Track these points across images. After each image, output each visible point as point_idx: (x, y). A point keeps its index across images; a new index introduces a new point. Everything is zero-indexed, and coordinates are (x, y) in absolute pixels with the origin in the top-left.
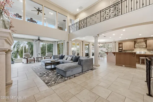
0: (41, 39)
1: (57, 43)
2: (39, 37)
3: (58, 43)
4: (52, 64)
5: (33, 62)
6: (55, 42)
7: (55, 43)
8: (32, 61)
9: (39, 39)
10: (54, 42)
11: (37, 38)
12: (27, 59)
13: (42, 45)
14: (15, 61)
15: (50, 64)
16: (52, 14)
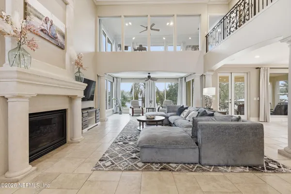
0: (152, 76)
1: (185, 80)
2: (149, 74)
3: (187, 81)
4: (158, 123)
5: (141, 115)
6: (182, 78)
7: (181, 81)
8: (139, 113)
9: (149, 77)
10: (179, 79)
11: (146, 76)
12: (133, 109)
13: (170, 87)
14: (123, 111)
15: (156, 123)
16: (172, 24)
